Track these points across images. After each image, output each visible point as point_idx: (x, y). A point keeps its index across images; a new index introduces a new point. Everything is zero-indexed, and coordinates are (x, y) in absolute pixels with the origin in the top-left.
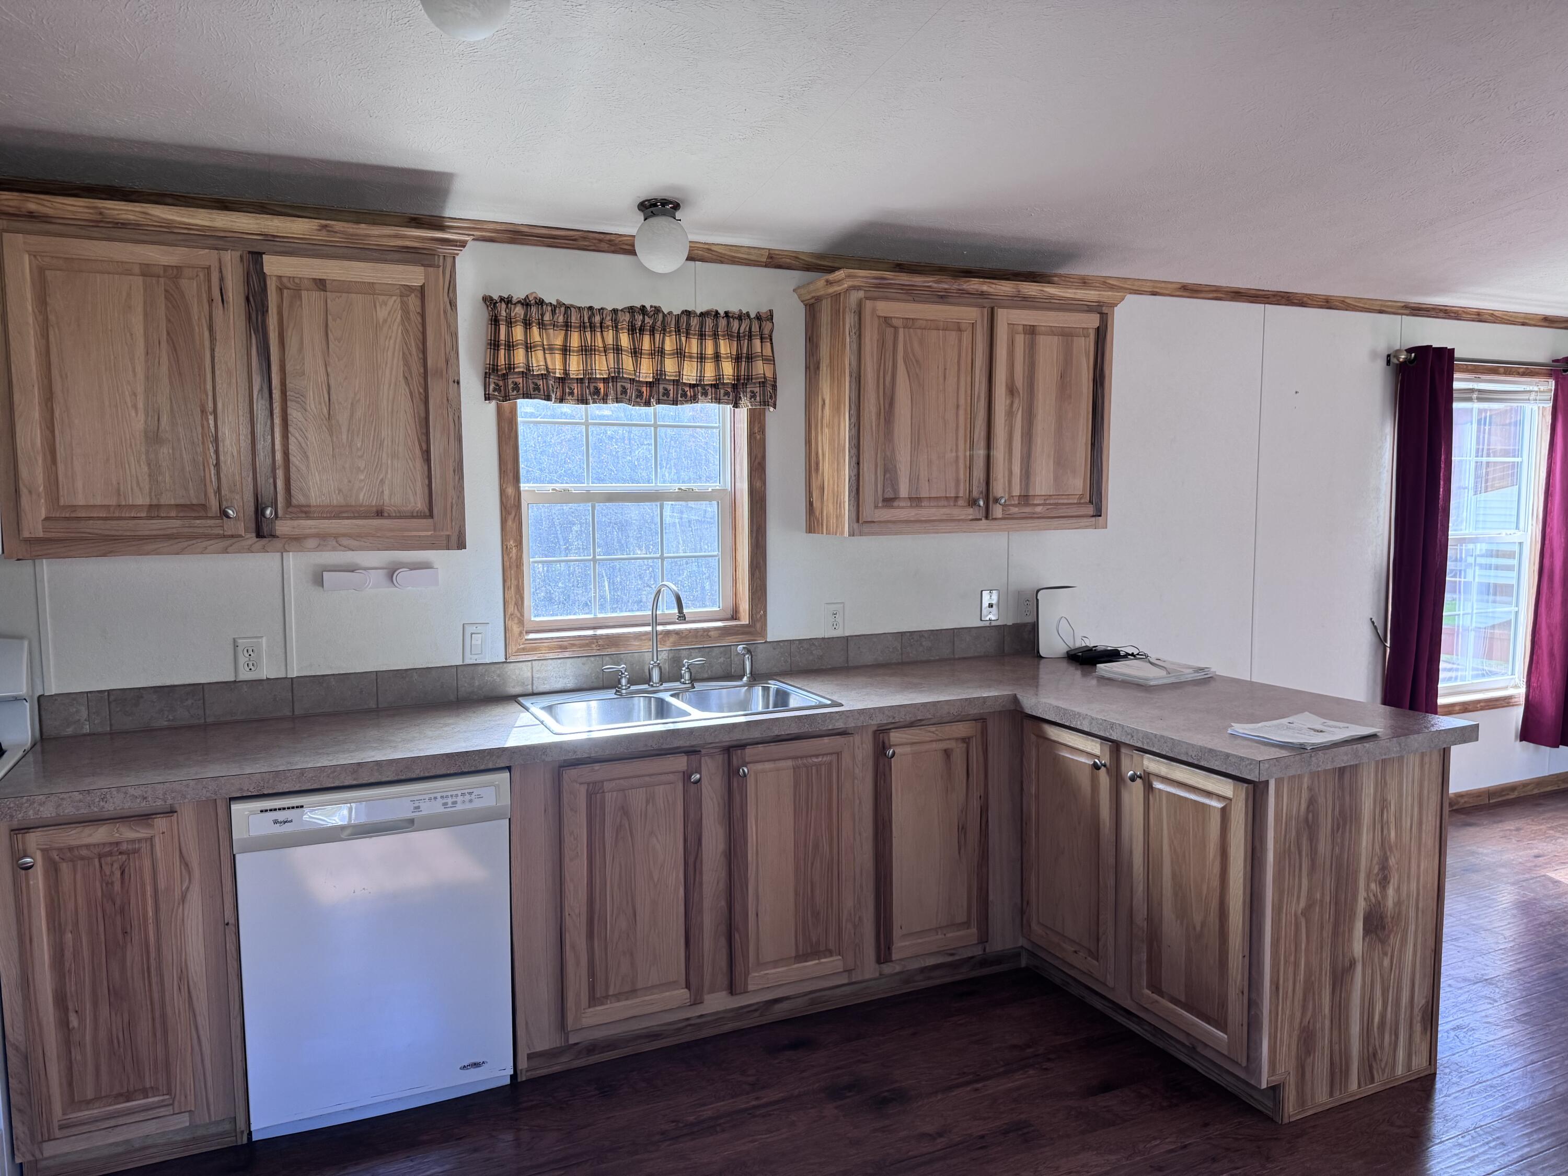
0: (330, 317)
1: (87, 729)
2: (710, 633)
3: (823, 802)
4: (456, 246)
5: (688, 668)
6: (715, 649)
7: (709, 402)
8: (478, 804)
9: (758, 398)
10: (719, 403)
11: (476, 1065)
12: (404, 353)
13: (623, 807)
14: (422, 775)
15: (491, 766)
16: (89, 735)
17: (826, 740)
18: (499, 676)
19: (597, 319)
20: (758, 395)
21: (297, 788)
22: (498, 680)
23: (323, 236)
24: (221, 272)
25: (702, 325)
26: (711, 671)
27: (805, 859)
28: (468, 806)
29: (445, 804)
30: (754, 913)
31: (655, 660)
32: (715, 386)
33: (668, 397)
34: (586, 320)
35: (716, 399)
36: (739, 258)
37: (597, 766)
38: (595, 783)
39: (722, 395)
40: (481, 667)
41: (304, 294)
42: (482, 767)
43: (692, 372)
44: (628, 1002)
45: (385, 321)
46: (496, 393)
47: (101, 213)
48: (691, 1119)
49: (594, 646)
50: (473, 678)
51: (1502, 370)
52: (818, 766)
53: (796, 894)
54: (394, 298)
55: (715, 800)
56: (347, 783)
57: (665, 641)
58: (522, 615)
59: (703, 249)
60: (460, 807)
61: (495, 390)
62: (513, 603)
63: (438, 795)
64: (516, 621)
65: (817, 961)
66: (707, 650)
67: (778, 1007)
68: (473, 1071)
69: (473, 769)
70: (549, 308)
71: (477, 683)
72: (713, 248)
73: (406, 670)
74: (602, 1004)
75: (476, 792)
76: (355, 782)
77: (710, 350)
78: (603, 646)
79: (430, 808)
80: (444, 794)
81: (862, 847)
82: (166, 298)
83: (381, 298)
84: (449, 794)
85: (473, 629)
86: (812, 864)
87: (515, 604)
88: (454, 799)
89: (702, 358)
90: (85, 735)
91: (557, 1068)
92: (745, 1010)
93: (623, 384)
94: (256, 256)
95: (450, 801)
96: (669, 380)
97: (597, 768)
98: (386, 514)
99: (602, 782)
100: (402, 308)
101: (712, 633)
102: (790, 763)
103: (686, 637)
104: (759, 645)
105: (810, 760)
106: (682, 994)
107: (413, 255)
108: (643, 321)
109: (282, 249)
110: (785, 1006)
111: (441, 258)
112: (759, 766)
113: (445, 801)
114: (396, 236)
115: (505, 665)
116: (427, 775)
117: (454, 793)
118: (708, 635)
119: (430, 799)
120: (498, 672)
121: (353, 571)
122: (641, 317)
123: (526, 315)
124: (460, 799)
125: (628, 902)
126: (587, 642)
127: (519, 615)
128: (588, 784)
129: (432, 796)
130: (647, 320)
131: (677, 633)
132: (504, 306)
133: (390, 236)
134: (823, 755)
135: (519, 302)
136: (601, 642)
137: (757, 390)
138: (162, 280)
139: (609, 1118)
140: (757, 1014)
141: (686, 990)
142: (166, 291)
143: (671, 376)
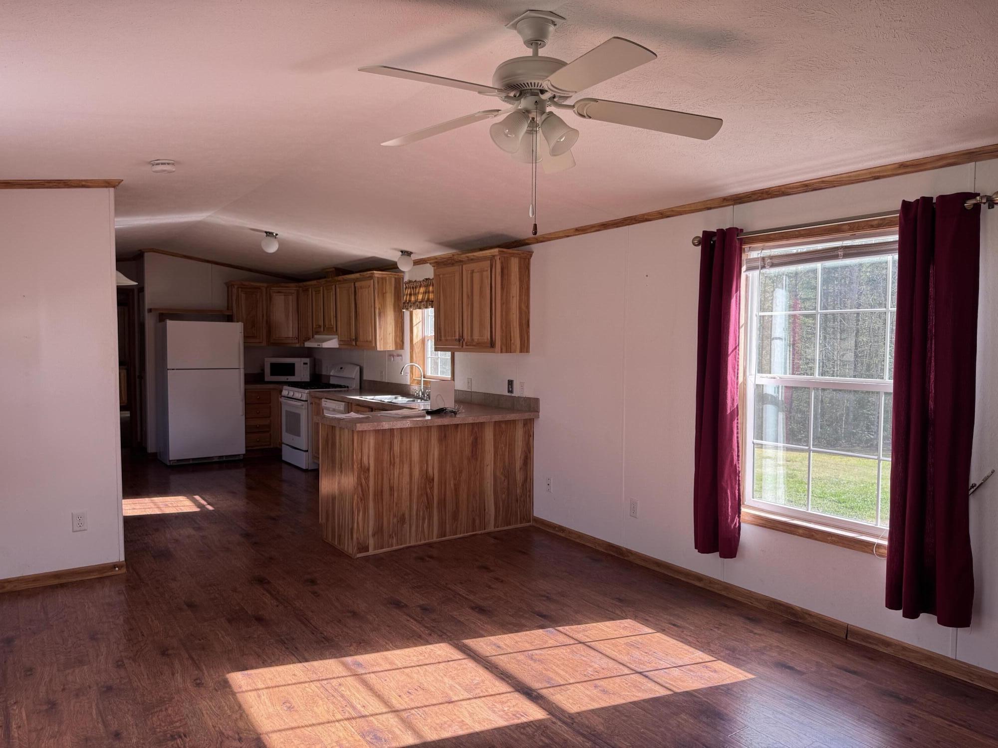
23: (360, 277)
51: (846, 227)
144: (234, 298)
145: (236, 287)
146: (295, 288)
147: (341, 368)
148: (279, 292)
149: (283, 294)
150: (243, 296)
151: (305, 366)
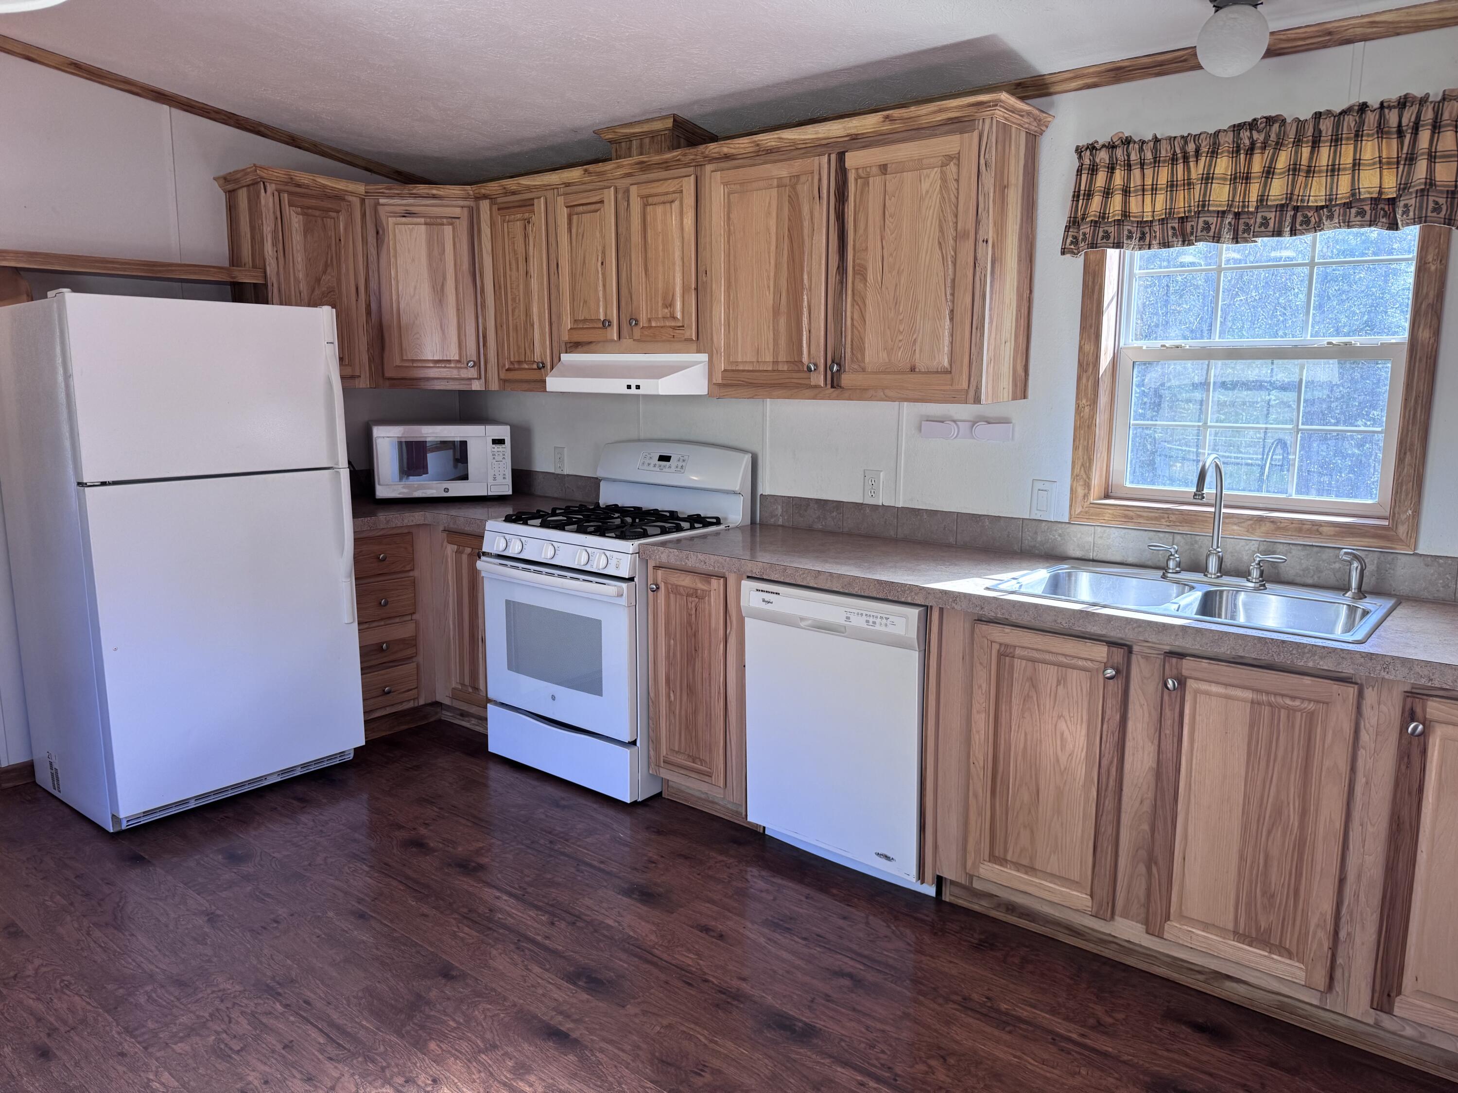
0: (887, 197)
1: (780, 522)
2: (1321, 529)
3: (1295, 759)
4: (990, 106)
5: (1259, 564)
6: (1327, 550)
7: (1335, 227)
8: (890, 629)
9: (1411, 214)
10: (1349, 227)
11: (887, 858)
12: (940, 220)
13: (1031, 679)
14: (859, 593)
15: (909, 600)
16: (782, 526)
17: (1307, 680)
18: (1060, 535)
19: (1191, 147)
20: (1412, 209)
21: (781, 580)
22: (1059, 539)
23: (887, 127)
24: (820, 174)
25: (1337, 126)
26: (1319, 578)
27: (1258, 820)
28: (883, 629)
29: (867, 622)
30: (1181, 855)
31: (1215, 547)
32: (1348, 205)
33: (1266, 228)
34: (1178, 151)
35: (1344, 222)
36: (1424, 21)
37: (1008, 629)
38: (1007, 646)
39: (1353, 215)
40: (1044, 524)
41: (871, 180)
42: (903, 600)
43: (1319, 192)
44: (1026, 877)
45: (927, 192)
46: (1072, 247)
47: (758, 145)
48: (1004, 1006)
49: (1163, 520)
50: (1036, 533)
52: (1291, 710)
53: (1242, 858)
54: (936, 169)
55: (1145, 707)
56: (811, 585)
57: (1254, 529)
58: (1089, 478)
59: (1362, 26)
60: (877, 627)
61: (1072, 243)
62: (1080, 464)
63: (864, 613)
64: (1081, 483)
65: (1266, 954)
66: (1315, 549)
67: (1229, 984)
68: (884, 861)
69: (896, 599)
70: (1137, 146)
71: (1039, 539)
72: (1378, 19)
73: (980, 516)
74: (1001, 865)
75: (892, 618)
76: (816, 586)
77: (1347, 158)
78: (1174, 522)
79: (858, 622)
80: (868, 613)
81: (1364, 841)
82: (789, 202)
83: (925, 171)
84: (872, 614)
85: (1039, 485)
86: (1269, 832)
87: (1082, 465)
88: (875, 620)
89: (1334, 170)
90: (779, 526)
91: (976, 908)
92: (1185, 965)
93: (1206, 219)
94: (841, 157)
95: (871, 620)
96: (1271, 206)
97: (1007, 630)
98: (917, 370)
99: (1015, 647)
100: (941, 178)
101: (1324, 529)
102: (1249, 695)
103: (1285, 529)
104: (1399, 557)
105: (1280, 700)
106: (1081, 898)
107: (958, 125)
108: (1251, 137)
109: (863, 144)
110: (1241, 989)
111: (981, 121)
112: (1204, 686)
113: (868, 619)
114: (940, 111)
115: (1068, 526)
116: (863, 594)
117: (875, 614)
118: (1318, 530)
119: (858, 614)
120: (1060, 531)
121: (943, 422)
122: (1248, 133)
123: (1111, 157)
124: (878, 621)
125: (1031, 777)
126: (1157, 515)
127: (1084, 476)
128: (1001, 644)
129: (860, 612)
130: (1255, 135)
131: (1273, 521)
132: (1088, 153)
133: (935, 112)
134: (1303, 699)
135: (1104, 146)
136: (1173, 518)
137: (1442, 201)
138: (787, 188)
139: (951, 962)
140: (1201, 977)
141: (1089, 897)
142: (789, 196)
143: (1274, 200)
144: (268, 228)
145: (271, 188)
146: (461, 203)
147: (665, 458)
148: (408, 214)
149: (422, 220)
150: (296, 221)
151: (497, 448)
